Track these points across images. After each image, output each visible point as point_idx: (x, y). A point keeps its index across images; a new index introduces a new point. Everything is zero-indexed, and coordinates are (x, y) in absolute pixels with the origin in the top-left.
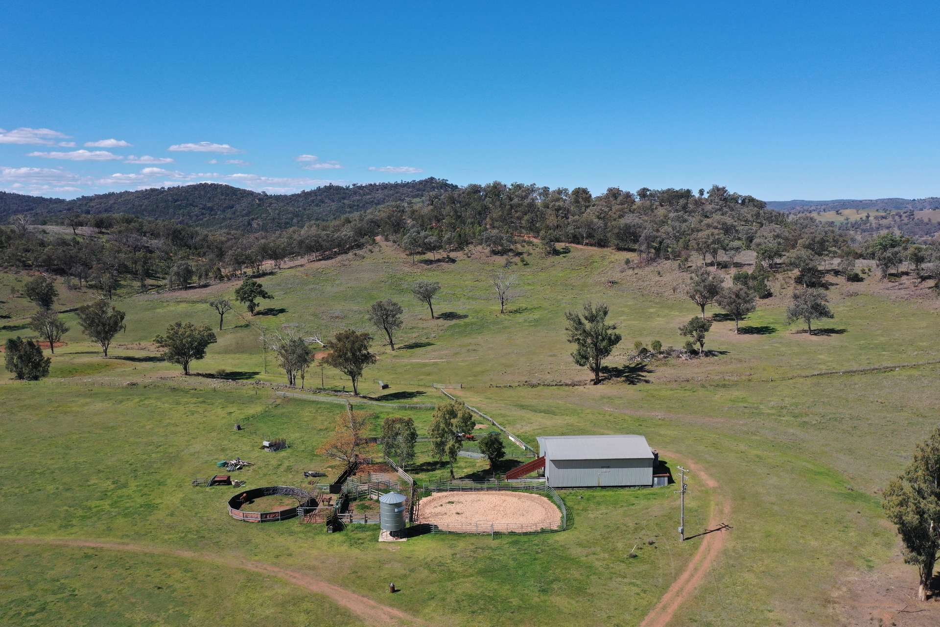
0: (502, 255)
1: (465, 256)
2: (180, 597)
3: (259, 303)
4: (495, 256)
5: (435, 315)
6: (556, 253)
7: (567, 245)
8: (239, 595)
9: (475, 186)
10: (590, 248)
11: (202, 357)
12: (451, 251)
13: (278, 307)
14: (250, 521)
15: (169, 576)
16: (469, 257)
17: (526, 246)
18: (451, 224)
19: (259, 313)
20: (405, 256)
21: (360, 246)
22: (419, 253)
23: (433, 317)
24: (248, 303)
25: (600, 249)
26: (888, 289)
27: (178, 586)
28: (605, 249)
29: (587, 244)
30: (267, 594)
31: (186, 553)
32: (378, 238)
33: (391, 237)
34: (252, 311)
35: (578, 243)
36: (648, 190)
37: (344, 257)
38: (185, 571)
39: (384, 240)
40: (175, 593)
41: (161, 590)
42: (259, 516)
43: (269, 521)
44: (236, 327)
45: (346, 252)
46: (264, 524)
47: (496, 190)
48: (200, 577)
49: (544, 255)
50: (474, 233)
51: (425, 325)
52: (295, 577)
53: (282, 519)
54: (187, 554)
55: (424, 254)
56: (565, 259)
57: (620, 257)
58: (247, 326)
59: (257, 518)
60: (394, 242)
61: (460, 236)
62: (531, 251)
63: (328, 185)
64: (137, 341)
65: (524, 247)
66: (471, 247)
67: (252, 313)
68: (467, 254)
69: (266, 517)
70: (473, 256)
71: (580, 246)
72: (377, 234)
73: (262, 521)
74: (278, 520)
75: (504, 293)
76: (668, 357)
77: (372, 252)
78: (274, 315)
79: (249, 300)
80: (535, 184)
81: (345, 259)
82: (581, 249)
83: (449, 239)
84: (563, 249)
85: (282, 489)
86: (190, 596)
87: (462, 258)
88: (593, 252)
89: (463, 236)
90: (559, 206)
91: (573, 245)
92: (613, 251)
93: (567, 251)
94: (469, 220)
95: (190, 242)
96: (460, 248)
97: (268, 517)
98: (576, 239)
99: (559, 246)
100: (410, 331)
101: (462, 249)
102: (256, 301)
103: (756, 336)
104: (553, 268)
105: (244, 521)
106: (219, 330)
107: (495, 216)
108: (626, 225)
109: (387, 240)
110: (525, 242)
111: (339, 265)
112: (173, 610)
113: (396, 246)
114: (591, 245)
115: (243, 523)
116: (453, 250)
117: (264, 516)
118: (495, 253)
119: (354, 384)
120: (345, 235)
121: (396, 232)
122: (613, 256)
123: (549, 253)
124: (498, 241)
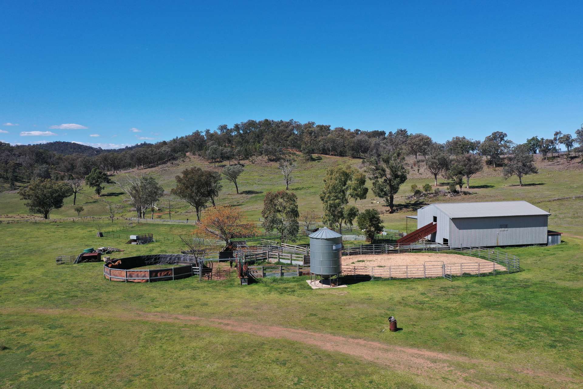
0: (276, 162)
1: (251, 163)
2: (42, 357)
3: (104, 187)
4: (271, 162)
5: (239, 192)
6: (313, 160)
7: (319, 155)
8: (147, 348)
9: (253, 121)
10: (334, 157)
11: (60, 207)
12: (240, 160)
13: (117, 191)
14: (136, 281)
15: (24, 334)
16: (253, 163)
17: (292, 156)
18: (239, 142)
19: (103, 195)
20: (208, 164)
21: (175, 159)
22: (218, 161)
23: (238, 193)
24: (95, 188)
25: (341, 158)
26: (550, 165)
27: (38, 344)
28: (345, 158)
29: (332, 155)
30: (195, 344)
31: (50, 310)
32: (188, 154)
33: (197, 153)
34: (99, 193)
35: (326, 154)
36: (360, 131)
37: (164, 165)
38: (50, 328)
39: (192, 154)
40: (33, 354)
41: (7, 351)
42: (148, 274)
43: (160, 280)
44: (87, 203)
45: (164, 163)
46: (153, 284)
47: (267, 123)
48: (75, 332)
49: (304, 161)
50: (256, 149)
51: (233, 197)
52: (228, 325)
53: (176, 278)
54: (53, 312)
55: (222, 162)
56: (319, 163)
57: (355, 161)
58: (95, 202)
59: (145, 276)
60: (200, 155)
61: (246, 150)
62: (296, 159)
63: (143, 143)
64: (5, 214)
65: (290, 156)
66: (254, 157)
67: (99, 194)
68: (252, 161)
69: (156, 276)
70: (256, 162)
71: (327, 156)
72: (187, 152)
73: (152, 281)
74: (171, 279)
75: (288, 175)
76: (437, 196)
77: (184, 162)
78: (116, 196)
79: (96, 185)
80: (293, 120)
81: (165, 166)
82: (329, 158)
83: (239, 151)
84: (317, 157)
85: (165, 257)
86: (60, 355)
87: (248, 164)
88: (337, 159)
89: (248, 150)
90: (311, 130)
91: (323, 155)
92: (350, 158)
93: (319, 159)
94: (251, 140)
95: (49, 160)
96: (246, 158)
97: (159, 274)
98: (325, 152)
99: (315, 156)
100: (223, 200)
101: (248, 158)
102: (102, 185)
103: (482, 189)
104: (312, 168)
105: (128, 281)
106: (73, 205)
107: (268, 137)
108: (358, 141)
109: (194, 154)
110: (290, 153)
111: (161, 170)
112: (29, 376)
113: (201, 158)
114: (335, 155)
115: (126, 284)
116: (241, 160)
117: (154, 274)
118: (271, 160)
119: (198, 215)
120: (164, 151)
121: (200, 150)
122: (350, 161)
123: (308, 160)
124: (273, 152)
